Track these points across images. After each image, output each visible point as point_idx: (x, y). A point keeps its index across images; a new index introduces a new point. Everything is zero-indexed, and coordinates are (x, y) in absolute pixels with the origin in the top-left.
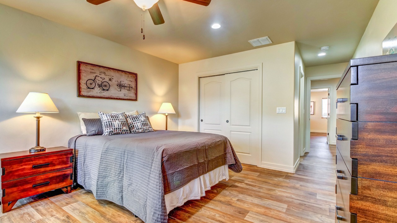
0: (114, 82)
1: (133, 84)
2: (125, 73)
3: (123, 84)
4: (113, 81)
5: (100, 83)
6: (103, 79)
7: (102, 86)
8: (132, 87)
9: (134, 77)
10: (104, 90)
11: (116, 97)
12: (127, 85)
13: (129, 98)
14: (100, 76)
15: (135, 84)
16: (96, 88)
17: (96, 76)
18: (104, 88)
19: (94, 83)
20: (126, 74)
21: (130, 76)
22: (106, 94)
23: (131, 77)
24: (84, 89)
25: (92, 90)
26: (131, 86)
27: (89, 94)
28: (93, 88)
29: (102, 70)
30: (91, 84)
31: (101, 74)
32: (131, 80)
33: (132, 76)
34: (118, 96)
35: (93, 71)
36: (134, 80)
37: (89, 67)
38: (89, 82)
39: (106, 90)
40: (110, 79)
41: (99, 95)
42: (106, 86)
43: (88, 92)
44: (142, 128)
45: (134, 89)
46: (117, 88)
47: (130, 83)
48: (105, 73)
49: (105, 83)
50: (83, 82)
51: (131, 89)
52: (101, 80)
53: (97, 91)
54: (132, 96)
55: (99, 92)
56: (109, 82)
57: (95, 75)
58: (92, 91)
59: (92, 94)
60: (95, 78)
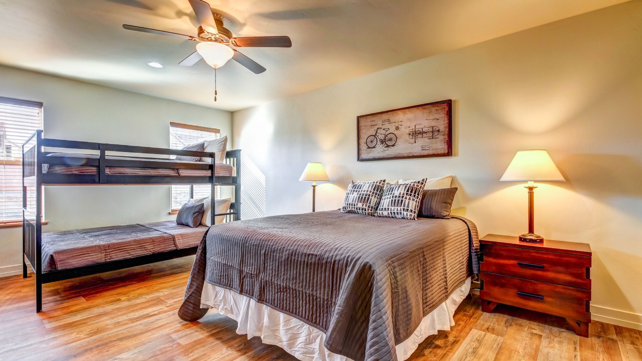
0: (404, 130)
1: (442, 122)
2: (423, 109)
3: (420, 130)
4: (402, 129)
5: (382, 137)
6: (387, 131)
7: (385, 141)
8: (439, 131)
9: (444, 108)
10: (388, 146)
11: (406, 155)
12: (427, 129)
13: (431, 152)
14: (383, 127)
15: (446, 121)
16: (377, 146)
17: (378, 128)
18: (389, 143)
19: (375, 139)
20: (425, 109)
21: (433, 109)
22: (391, 152)
23: (436, 110)
24: (364, 150)
25: (373, 149)
26: (437, 129)
27: (371, 156)
28: (374, 147)
29: (385, 116)
30: (372, 142)
31: (384, 123)
32: (437, 116)
33: (438, 108)
34: (409, 153)
35: (374, 123)
36: (443, 115)
37: (369, 119)
38: (369, 140)
39: (391, 146)
40: (397, 127)
41: (381, 155)
42: (390, 140)
43: (369, 153)
44: (388, 209)
45: (443, 133)
46: (409, 139)
47: (434, 123)
48: (389, 120)
49: (389, 136)
50: (363, 141)
51: (436, 133)
52: (384, 132)
53: (379, 151)
54: (439, 147)
55: (382, 150)
56: (396, 132)
57: (376, 128)
58: (373, 151)
59: (372, 156)
60: (376, 132)
